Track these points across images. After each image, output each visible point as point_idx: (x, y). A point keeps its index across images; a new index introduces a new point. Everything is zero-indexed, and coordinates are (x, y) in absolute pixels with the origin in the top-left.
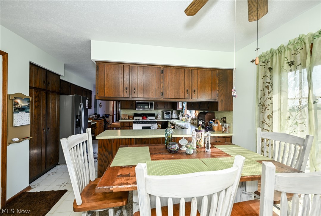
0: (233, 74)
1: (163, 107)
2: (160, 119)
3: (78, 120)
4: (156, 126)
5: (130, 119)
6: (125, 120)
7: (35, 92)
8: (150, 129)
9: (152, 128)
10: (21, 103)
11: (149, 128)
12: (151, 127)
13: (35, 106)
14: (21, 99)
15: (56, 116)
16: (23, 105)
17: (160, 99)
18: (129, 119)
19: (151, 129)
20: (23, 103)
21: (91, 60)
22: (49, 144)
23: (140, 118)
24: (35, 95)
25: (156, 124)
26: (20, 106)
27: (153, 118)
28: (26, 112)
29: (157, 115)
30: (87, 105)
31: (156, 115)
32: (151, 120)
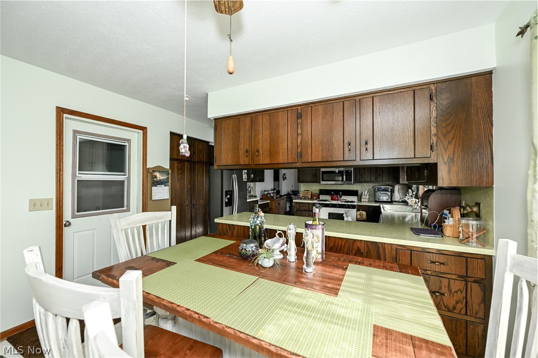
0: (491, 84)
1: (373, 178)
2: (365, 202)
3: (229, 196)
4: (353, 212)
5: (314, 199)
6: (305, 199)
7: (178, 164)
8: (343, 219)
9: (347, 216)
10: (159, 176)
11: (340, 217)
12: (344, 215)
13: (178, 179)
14: (159, 172)
15: (203, 191)
16: (161, 178)
17: (297, 164)
18: (312, 198)
19: (345, 219)
20: (162, 176)
21: (209, 119)
22: (195, 223)
23: (328, 197)
24: (177, 167)
25: (355, 210)
26: (159, 179)
27: (354, 199)
28: (165, 186)
29: (362, 193)
30: (244, 178)
31: (359, 193)
32: (348, 202)
